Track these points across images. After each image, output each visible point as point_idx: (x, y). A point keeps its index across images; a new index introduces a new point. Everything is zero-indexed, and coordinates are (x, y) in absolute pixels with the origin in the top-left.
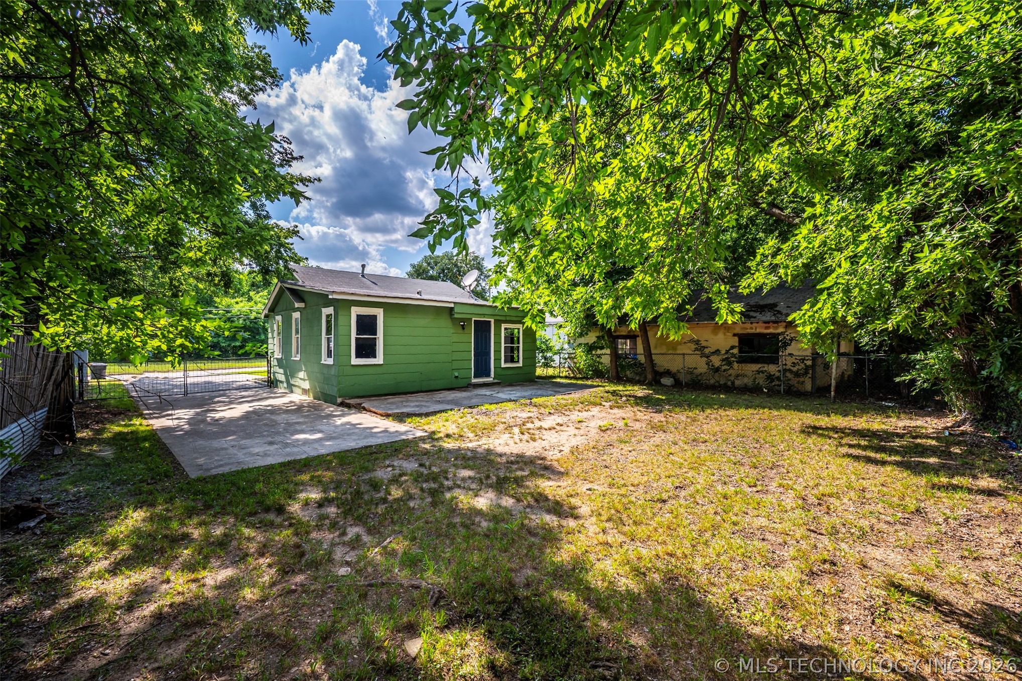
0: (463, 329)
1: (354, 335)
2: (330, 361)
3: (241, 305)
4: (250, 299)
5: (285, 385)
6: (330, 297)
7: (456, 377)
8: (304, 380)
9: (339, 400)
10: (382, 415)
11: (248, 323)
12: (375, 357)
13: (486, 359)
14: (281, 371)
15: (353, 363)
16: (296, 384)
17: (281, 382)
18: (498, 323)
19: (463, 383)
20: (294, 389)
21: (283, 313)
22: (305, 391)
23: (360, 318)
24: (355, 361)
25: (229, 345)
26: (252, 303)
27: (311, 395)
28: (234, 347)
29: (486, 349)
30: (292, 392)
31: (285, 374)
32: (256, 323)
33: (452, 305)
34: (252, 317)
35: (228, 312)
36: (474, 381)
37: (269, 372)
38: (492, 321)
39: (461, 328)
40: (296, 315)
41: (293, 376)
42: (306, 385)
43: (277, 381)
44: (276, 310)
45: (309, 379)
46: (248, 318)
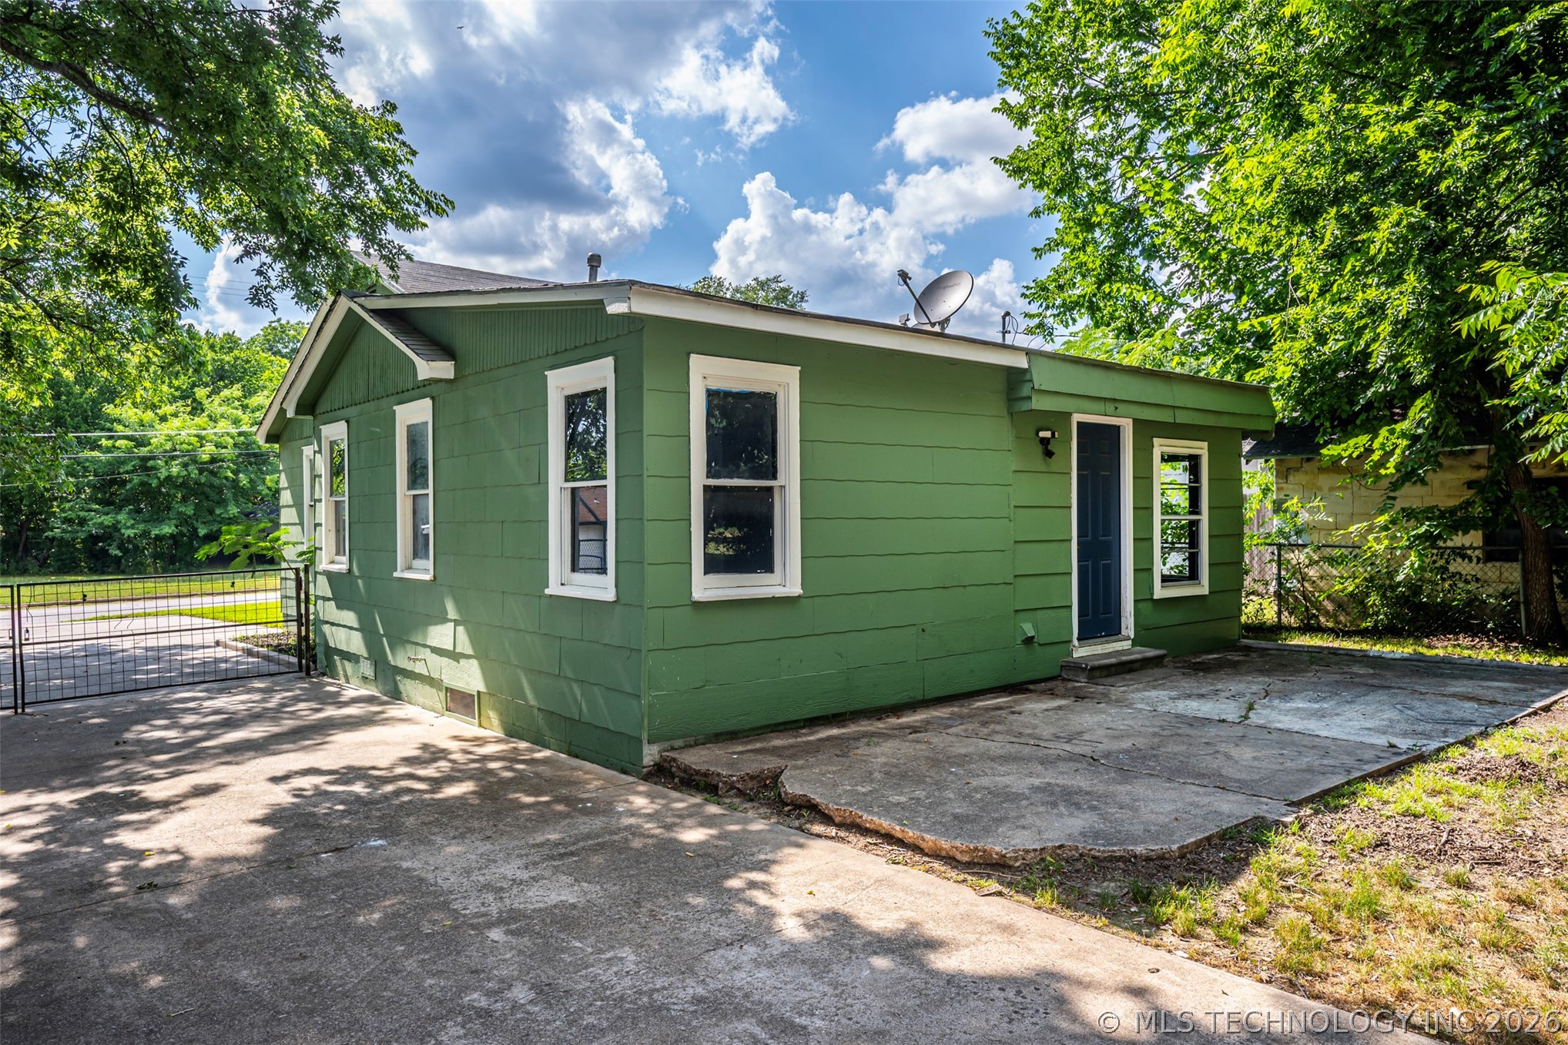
0: (1049, 454)
1: (699, 477)
2: (601, 588)
3: (176, 423)
4: (197, 409)
5: (367, 668)
6: (615, 308)
7: (1029, 641)
8: (454, 656)
9: (650, 754)
10: (950, 860)
11: (194, 474)
12: (769, 568)
13: (1107, 568)
14: (349, 617)
15: (698, 594)
16: (420, 668)
17: (347, 656)
18: (1146, 430)
19: (1044, 662)
20: (407, 686)
21: (351, 412)
22: (460, 702)
23: (719, 401)
24: (706, 587)
25: (145, 534)
26: (200, 421)
27: (493, 717)
28: (159, 538)
29: (1107, 533)
30: (396, 695)
31: (366, 629)
32: (213, 473)
33: (1022, 362)
34: (206, 457)
35: (140, 442)
36: (1082, 652)
37: (302, 620)
38: (1127, 426)
39: (1039, 449)
40: (416, 413)
41: (401, 638)
42: (470, 677)
43: (330, 652)
44: (320, 409)
45: (481, 654)
46: (195, 462)
